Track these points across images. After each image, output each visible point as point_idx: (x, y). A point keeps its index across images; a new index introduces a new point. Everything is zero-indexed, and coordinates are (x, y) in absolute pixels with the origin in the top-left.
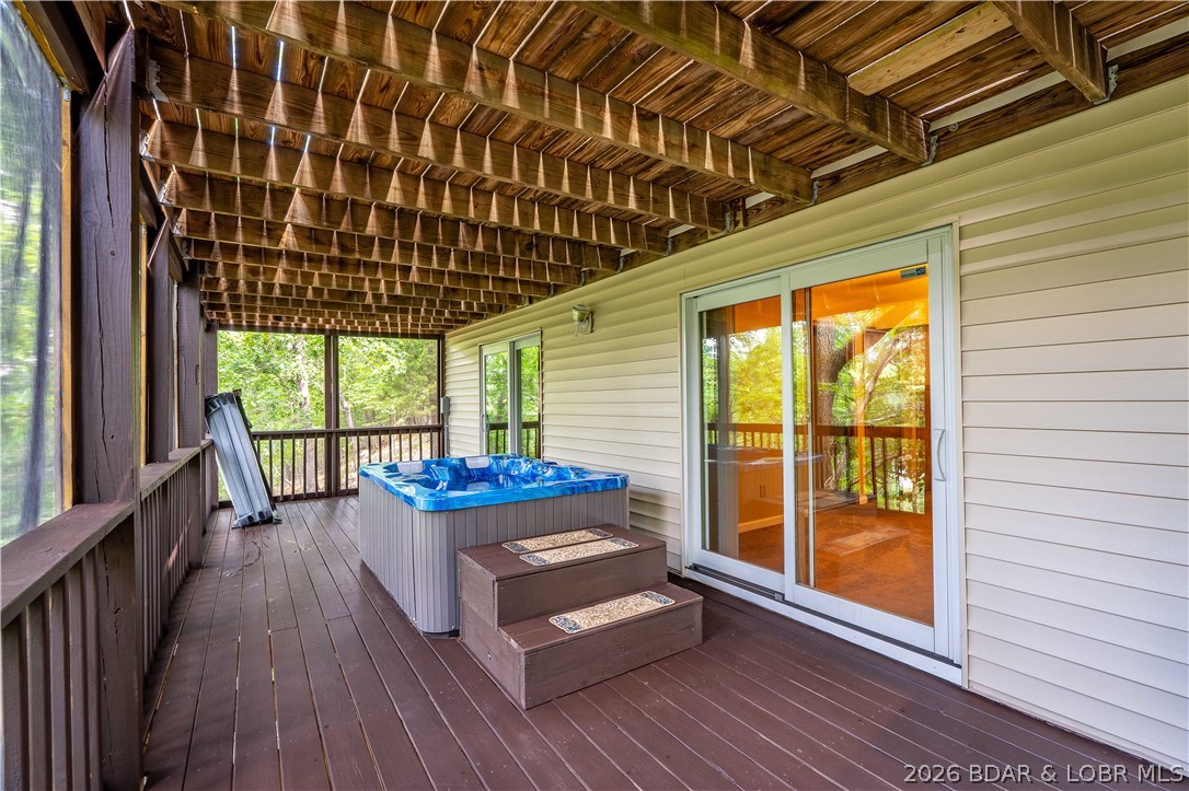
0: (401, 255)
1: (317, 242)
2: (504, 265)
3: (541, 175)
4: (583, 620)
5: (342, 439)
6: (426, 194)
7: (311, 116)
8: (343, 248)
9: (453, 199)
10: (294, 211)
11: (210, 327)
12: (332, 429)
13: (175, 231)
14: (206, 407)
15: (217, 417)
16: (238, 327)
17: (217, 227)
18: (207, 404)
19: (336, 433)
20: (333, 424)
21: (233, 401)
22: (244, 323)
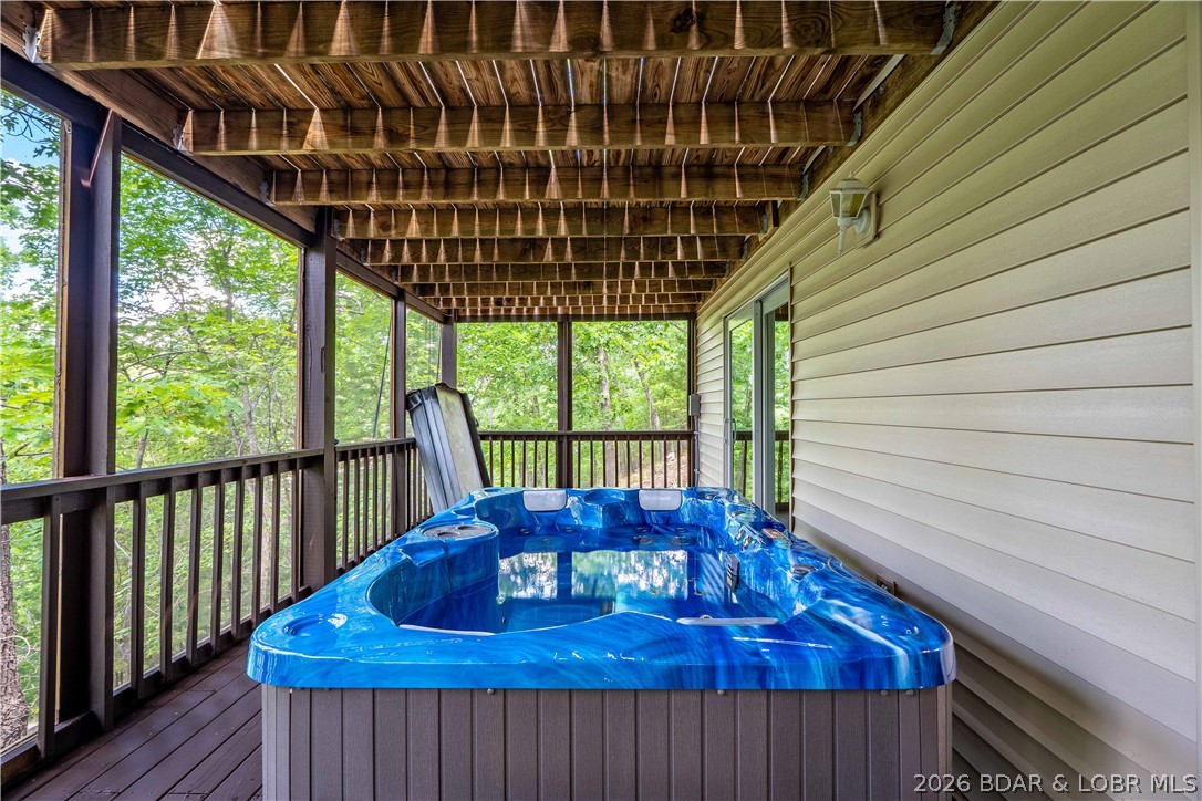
0: (483, 134)
1: (354, 131)
2: (676, 123)
5: (575, 443)
8: (394, 136)
11: (447, 319)
12: (564, 431)
13: (180, 147)
14: (408, 403)
15: (419, 413)
16: (474, 318)
17: (228, 133)
18: (409, 398)
19: (568, 436)
20: (565, 426)
21: (435, 396)
22: (480, 313)
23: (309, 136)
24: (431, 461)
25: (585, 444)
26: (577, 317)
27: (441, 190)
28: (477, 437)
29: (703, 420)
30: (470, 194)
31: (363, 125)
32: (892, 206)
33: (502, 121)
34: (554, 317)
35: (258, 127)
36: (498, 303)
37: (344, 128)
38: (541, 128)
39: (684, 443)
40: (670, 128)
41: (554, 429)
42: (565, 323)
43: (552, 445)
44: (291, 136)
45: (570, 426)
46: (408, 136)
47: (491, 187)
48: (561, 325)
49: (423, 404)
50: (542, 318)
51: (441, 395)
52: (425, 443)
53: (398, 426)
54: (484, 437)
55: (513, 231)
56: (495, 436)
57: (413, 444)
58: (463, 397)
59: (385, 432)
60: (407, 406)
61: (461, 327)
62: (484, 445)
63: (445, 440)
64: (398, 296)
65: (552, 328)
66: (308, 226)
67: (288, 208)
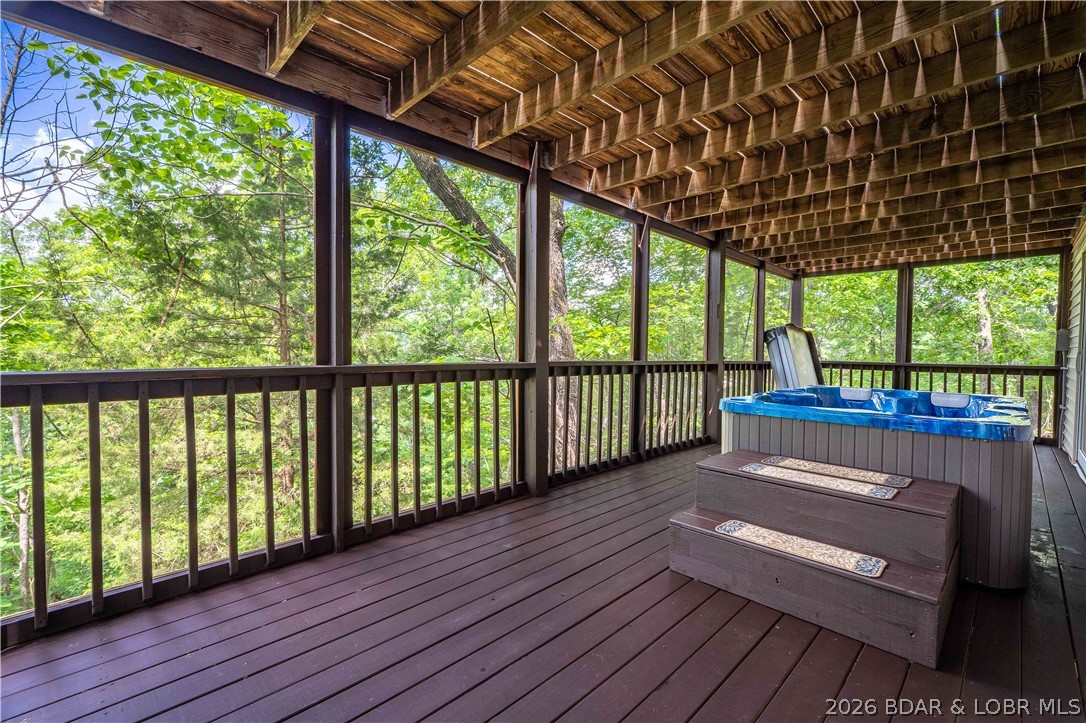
0: (814, 186)
1: (744, 198)
4: (749, 533)
5: (913, 375)
6: (732, 138)
7: (600, 139)
8: (764, 196)
9: (756, 129)
10: (693, 185)
11: (797, 276)
12: (903, 362)
13: (666, 220)
14: (765, 337)
15: (773, 345)
16: (819, 274)
17: (686, 209)
18: (766, 335)
19: (906, 368)
20: (903, 358)
21: (785, 333)
22: (824, 269)
23: (722, 205)
24: (782, 378)
26: (920, 264)
27: (790, 210)
28: (820, 365)
29: (1071, 357)
30: (809, 209)
31: (748, 195)
33: (826, 175)
34: (894, 266)
35: (699, 204)
36: (839, 261)
37: (739, 197)
38: (851, 174)
40: (946, 155)
41: (891, 360)
42: (906, 271)
43: (890, 374)
44: (715, 206)
45: (908, 358)
46: (772, 195)
47: (823, 205)
48: (902, 272)
49: (776, 338)
50: (884, 267)
51: (790, 332)
52: (777, 365)
53: (758, 352)
54: (826, 365)
55: (842, 220)
56: (835, 365)
57: (768, 366)
58: (809, 336)
59: (749, 356)
60: (765, 340)
61: (807, 281)
62: (826, 372)
63: (791, 363)
64: (761, 266)
65: (894, 275)
66: (711, 238)
67: (705, 233)
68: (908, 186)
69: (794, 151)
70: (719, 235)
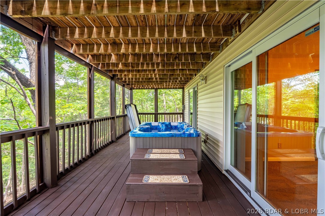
0: (146, 67)
1: (126, 66)
2: (176, 65)
3: (148, 34)
5: (158, 115)
8: (132, 67)
9: (139, 48)
10: (112, 59)
11: (131, 89)
12: (156, 113)
13: (99, 68)
14: (125, 107)
15: (127, 109)
16: (137, 89)
17: (107, 66)
18: (126, 106)
19: (157, 114)
20: (156, 112)
21: (131, 106)
22: (138, 88)
23: (119, 67)
24: (130, 119)
25: (161, 116)
26: (159, 88)
27: (137, 72)
28: (138, 114)
29: (185, 110)
30: (141, 73)
31: (128, 65)
32: (208, 79)
33: (149, 65)
34: (154, 88)
35: (111, 65)
36: (143, 86)
37: (125, 66)
38: (155, 66)
39: (182, 115)
40: (175, 66)
41: (154, 112)
42: (156, 90)
43: (154, 115)
44: (116, 67)
45: (157, 112)
46: (135, 67)
47: (146, 71)
48: (155, 90)
49: (128, 107)
50: (152, 89)
51: (132, 105)
52: (129, 115)
53: (123, 112)
54: (139, 114)
55: (148, 76)
56: (141, 114)
57: (126, 115)
58: (135, 106)
59: (121, 114)
60: (125, 108)
61: (134, 90)
62: (139, 115)
63: (133, 115)
64: (124, 86)
65: (154, 90)
66: (112, 76)
67: (111, 74)
68: (165, 71)
69: (145, 56)
70: (114, 75)
